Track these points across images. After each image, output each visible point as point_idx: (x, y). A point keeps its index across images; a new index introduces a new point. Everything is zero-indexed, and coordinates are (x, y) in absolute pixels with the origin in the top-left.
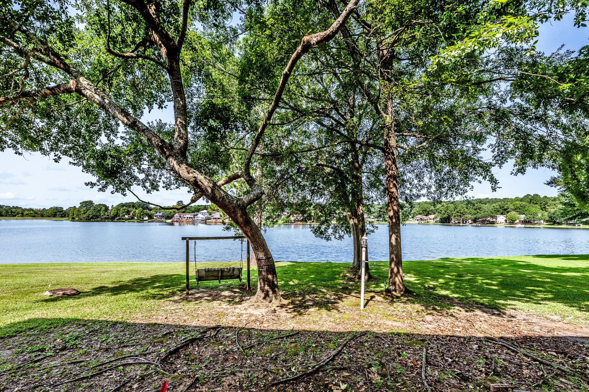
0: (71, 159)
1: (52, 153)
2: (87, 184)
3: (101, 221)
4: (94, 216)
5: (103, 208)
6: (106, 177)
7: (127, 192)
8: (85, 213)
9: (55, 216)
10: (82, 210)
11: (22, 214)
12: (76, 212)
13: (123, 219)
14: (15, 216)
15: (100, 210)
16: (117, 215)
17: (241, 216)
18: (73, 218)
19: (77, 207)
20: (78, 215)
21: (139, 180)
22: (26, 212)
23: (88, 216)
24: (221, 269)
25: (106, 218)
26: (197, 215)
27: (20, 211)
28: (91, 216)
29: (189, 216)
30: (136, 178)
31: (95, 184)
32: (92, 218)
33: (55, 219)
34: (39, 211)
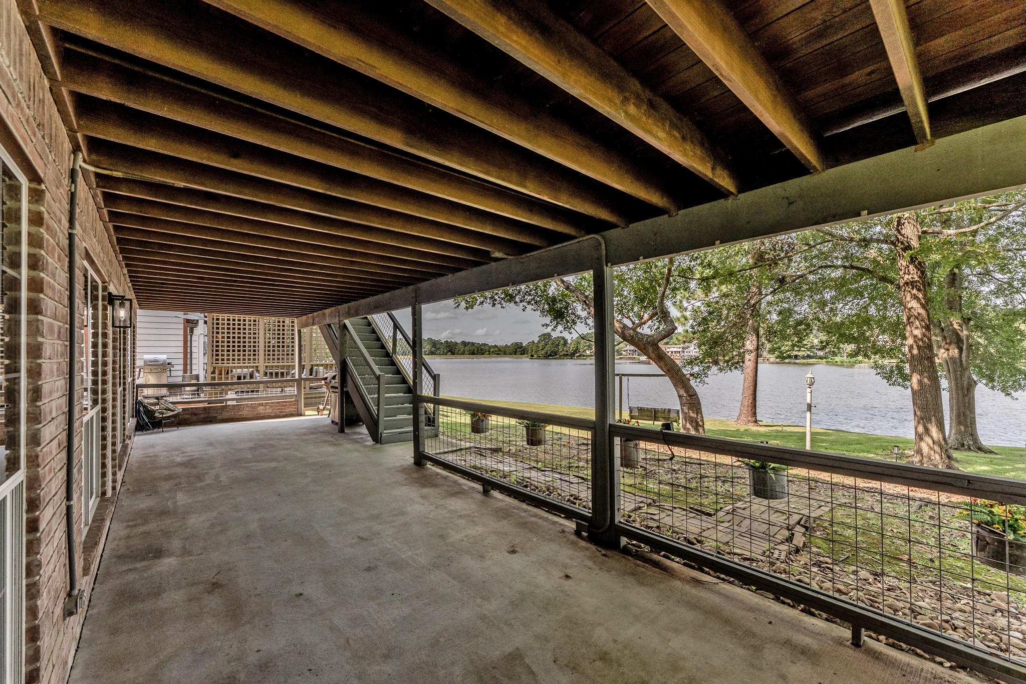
0: (533, 307)
1: (521, 304)
2: (543, 326)
3: (560, 359)
4: (552, 352)
5: (562, 342)
6: (556, 318)
7: (572, 330)
8: (543, 349)
9: (515, 353)
10: (540, 345)
11: (489, 351)
12: (534, 348)
13: (584, 356)
14: (483, 354)
15: (558, 345)
16: (576, 350)
17: (652, 352)
18: (532, 356)
19: (536, 342)
20: (536, 352)
21: (581, 319)
22: (492, 350)
23: (547, 353)
24: (655, 409)
25: (565, 355)
26: (688, 347)
27: (487, 348)
28: (549, 352)
29: (675, 349)
30: (579, 317)
31: (549, 325)
32: (550, 355)
33: (515, 356)
34: (503, 347)
